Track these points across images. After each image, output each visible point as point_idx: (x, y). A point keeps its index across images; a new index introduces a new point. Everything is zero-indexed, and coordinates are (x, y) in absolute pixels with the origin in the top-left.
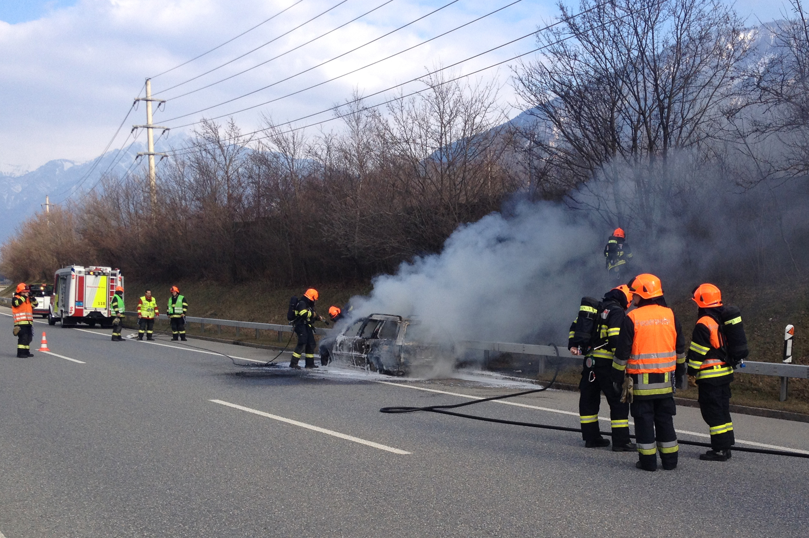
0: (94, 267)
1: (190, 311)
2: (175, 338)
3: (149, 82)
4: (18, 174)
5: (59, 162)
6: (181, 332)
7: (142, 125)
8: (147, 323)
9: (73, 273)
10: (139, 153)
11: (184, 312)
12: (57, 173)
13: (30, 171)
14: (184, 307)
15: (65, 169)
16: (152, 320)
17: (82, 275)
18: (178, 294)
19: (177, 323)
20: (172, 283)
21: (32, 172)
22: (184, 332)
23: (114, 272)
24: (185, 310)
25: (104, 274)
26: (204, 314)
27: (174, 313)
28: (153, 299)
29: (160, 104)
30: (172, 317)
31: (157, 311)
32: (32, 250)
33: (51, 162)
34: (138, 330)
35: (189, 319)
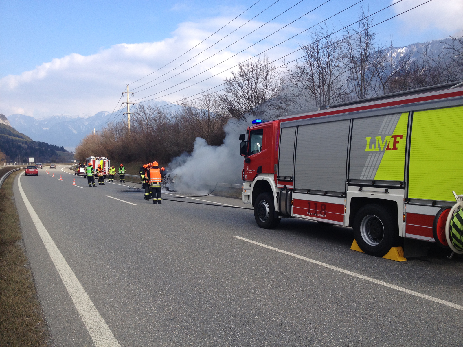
0: (99, 157)
1: (126, 172)
2: (121, 182)
3: (128, 86)
4: (87, 117)
5: (103, 112)
6: (123, 180)
7: (125, 102)
8: (112, 177)
9: (91, 159)
10: (124, 113)
11: (125, 173)
12: (102, 117)
13: (91, 116)
14: (125, 171)
15: (106, 115)
16: (114, 175)
17: (94, 160)
18: (123, 166)
19: (122, 177)
20: (121, 163)
21: (92, 116)
22: (124, 180)
23: (106, 159)
24: (125, 172)
25: (102, 160)
26: (135, 173)
27: (121, 173)
28: (114, 168)
29: (132, 94)
30: (120, 174)
31: (115, 173)
32: (85, 150)
33: (100, 112)
34: (109, 178)
35: (126, 175)
